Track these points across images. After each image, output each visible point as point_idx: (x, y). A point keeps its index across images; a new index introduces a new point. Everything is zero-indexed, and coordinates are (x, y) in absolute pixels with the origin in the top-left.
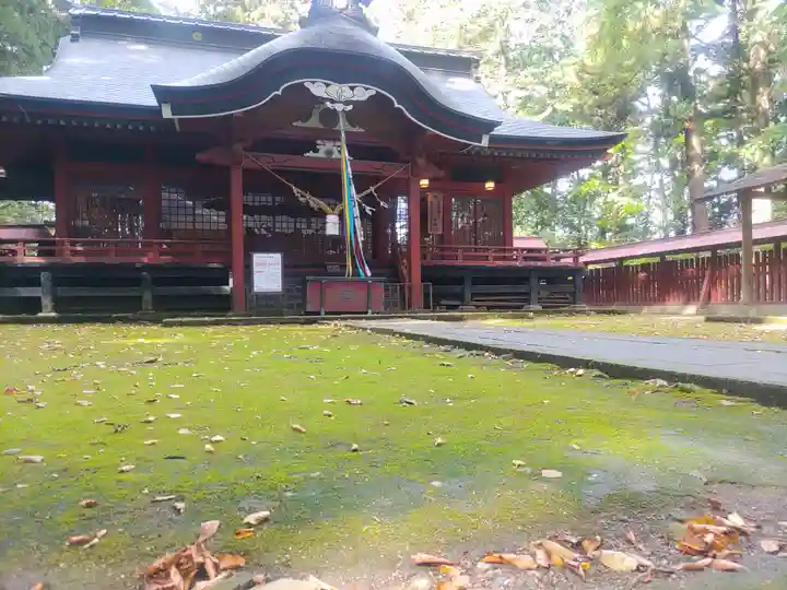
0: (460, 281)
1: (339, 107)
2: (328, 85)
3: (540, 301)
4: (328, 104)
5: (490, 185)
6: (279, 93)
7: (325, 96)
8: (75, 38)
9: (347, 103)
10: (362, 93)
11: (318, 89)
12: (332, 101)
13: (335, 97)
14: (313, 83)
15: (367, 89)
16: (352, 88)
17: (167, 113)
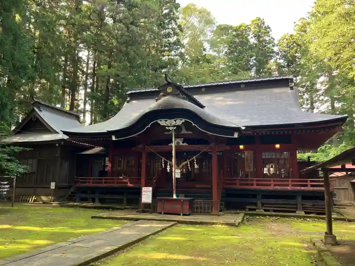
0: (254, 196)
1: (171, 128)
2: (166, 121)
3: (304, 209)
4: (167, 128)
5: (278, 146)
6: (149, 126)
7: (165, 125)
8: (128, 102)
9: (174, 126)
10: (179, 122)
11: (162, 122)
12: (168, 126)
13: (169, 125)
14: (161, 121)
15: (181, 120)
16: (175, 121)
17: (114, 138)
